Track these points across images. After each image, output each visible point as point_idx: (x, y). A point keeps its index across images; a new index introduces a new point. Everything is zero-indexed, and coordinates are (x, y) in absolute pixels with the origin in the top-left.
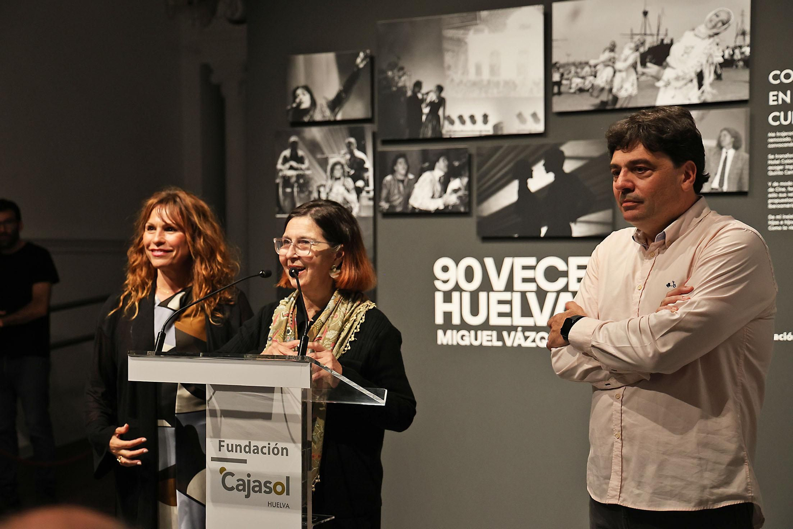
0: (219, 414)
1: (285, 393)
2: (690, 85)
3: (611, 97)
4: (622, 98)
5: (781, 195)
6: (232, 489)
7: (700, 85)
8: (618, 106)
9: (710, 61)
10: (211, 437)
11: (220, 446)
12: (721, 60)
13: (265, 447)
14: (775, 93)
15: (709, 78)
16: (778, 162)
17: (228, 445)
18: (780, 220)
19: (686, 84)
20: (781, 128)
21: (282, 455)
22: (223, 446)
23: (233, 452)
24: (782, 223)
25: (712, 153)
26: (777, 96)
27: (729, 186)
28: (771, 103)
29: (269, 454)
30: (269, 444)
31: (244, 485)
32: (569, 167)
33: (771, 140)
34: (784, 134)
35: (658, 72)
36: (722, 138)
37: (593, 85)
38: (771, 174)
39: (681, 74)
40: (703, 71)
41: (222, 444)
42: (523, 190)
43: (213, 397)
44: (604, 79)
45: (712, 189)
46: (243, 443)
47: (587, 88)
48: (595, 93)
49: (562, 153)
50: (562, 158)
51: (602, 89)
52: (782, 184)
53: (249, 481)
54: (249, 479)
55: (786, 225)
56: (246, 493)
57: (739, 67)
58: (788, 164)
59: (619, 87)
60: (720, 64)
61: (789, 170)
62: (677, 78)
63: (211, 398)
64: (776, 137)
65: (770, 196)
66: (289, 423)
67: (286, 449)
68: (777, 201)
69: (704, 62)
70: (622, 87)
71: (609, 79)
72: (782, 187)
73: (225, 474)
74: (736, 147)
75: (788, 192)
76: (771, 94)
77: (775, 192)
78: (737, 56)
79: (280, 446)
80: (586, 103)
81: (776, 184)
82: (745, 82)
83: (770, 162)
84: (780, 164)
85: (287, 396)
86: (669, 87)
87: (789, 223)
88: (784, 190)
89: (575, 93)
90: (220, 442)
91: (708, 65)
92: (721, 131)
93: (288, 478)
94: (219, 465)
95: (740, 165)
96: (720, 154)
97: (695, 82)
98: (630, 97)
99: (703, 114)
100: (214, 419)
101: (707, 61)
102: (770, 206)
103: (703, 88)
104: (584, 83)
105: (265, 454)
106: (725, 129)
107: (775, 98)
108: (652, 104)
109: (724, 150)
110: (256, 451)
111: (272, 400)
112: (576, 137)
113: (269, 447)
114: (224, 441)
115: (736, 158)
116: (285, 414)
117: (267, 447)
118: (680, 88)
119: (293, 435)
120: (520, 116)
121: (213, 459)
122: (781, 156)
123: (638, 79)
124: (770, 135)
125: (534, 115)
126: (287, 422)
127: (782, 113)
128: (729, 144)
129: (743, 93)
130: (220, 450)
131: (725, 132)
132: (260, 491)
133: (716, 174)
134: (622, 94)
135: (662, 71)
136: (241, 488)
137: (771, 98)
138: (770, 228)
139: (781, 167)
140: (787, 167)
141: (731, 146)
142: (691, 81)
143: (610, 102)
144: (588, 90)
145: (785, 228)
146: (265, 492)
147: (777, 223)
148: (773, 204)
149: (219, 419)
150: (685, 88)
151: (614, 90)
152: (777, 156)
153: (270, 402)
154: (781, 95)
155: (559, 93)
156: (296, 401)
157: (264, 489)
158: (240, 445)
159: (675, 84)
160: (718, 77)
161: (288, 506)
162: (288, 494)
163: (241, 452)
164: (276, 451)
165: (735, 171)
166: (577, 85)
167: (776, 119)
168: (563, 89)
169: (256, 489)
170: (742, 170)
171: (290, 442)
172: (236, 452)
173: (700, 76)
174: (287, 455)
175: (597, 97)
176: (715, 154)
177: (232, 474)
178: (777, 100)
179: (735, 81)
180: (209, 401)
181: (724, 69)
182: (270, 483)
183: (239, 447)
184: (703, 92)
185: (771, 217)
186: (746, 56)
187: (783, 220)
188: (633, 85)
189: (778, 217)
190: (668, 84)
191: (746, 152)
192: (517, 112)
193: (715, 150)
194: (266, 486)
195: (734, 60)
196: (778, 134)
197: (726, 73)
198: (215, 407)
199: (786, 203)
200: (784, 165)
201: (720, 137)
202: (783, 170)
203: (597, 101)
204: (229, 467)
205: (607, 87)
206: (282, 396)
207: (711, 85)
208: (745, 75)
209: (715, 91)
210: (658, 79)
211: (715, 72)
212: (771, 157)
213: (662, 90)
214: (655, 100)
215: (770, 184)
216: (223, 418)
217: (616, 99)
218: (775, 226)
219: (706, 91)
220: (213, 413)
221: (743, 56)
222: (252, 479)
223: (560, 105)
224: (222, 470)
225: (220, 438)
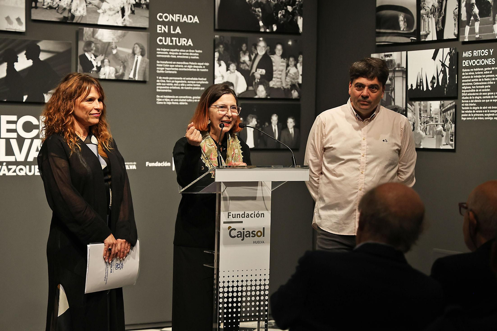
0: (228, 199)
1: (263, 186)
2: (117, 14)
3: (70, 15)
4: (77, 16)
5: (163, 84)
6: (235, 237)
7: (123, 16)
8: (74, 21)
9: (128, 2)
10: (224, 211)
11: (229, 216)
12: (134, 3)
13: (253, 214)
14: (160, 26)
15: (128, 12)
16: (161, 65)
17: (233, 214)
18: (162, 98)
19: (115, 14)
20: (163, 46)
21: (261, 217)
22: (230, 215)
23: (235, 218)
24: (163, 100)
25: (130, 57)
26: (161, 27)
27: (138, 78)
28: (158, 31)
29: (254, 217)
30: (255, 212)
31: (241, 234)
32: (43, 57)
33: (158, 53)
34: (165, 50)
35: (99, 4)
36: (135, 49)
37: (58, 5)
38: (158, 72)
39: (112, 7)
40: (125, 7)
41: (230, 214)
42: (11, 69)
43: (225, 190)
44: (66, 3)
45: (130, 78)
46: (241, 213)
47: (54, 7)
48: (60, 11)
49: (39, 47)
50: (38, 50)
51: (65, 9)
52: (164, 78)
53: (244, 232)
54: (244, 231)
55: (165, 101)
56: (242, 238)
57: (144, 8)
58: (167, 67)
59: (76, 9)
60: (134, 4)
61: (167, 70)
62: (110, 9)
63: (224, 191)
64: (161, 51)
65: (157, 84)
66: (265, 201)
67: (263, 214)
68: (161, 87)
69: (125, 2)
70: (77, 10)
71: (69, 3)
72: (164, 80)
73: (231, 229)
74: (142, 55)
75: (166, 83)
76: (158, 26)
77: (160, 82)
78: (143, 2)
79: (260, 213)
80: (54, 17)
81: (160, 78)
82: (147, 17)
83: (158, 65)
84: (163, 67)
85: (264, 188)
86: (105, 14)
87: (166, 100)
88: (164, 81)
89: (46, 8)
90: (229, 213)
91: (127, 4)
92: (135, 44)
93: (264, 228)
94: (228, 225)
95: (144, 65)
96: (134, 58)
97: (120, 13)
98: (82, 17)
99: (125, 33)
100: (225, 202)
101: (127, 2)
102: (158, 90)
103: (125, 17)
104: (53, 3)
105: (253, 217)
106: (137, 44)
107: (160, 29)
108: (96, 23)
109: (136, 56)
110: (248, 216)
111: (257, 190)
112: (48, 38)
113: (255, 214)
114: (231, 213)
115: (142, 61)
116: (263, 197)
117: (254, 214)
118: (112, 15)
119: (266, 206)
120: (8, 18)
121: (224, 223)
122: (163, 62)
123: (87, 5)
124: (158, 49)
125: (18, 20)
126: (264, 200)
127: (164, 38)
128: (139, 53)
129: (145, 23)
130: (228, 218)
131: (136, 45)
132: (249, 236)
133: (132, 70)
134: (77, 14)
135: (101, 3)
136: (239, 236)
137: (158, 29)
138: (158, 103)
139: (163, 69)
140: (166, 69)
141: (140, 54)
142: (118, 12)
143: (69, 18)
144: (55, 8)
145: (165, 103)
146: (252, 236)
147: (161, 100)
148: (159, 89)
149: (228, 201)
150: (114, 16)
151: (72, 11)
152: (161, 62)
153: (255, 191)
154: (163, 27)
155: (36, 7)
156: (269, 189)
157: (251, 235)
158: (239, 214)
159: (108, 12)
160: (133, 12)
161: (263, 242)
162: (264, 236)
163: (240, 217)
164: (258, 216)
165: (142, 69)
166: (48, 4)
167: (161, 41)
168: (38, 5)
169: (248, 235)
170: (145, 68)
171: (265, 210)
172: (237, 218)
173: (123, 10)
174: (264, 217)
175: (61, 14)
176: (131, 57)
177: (235, 229)
178: (161, 30)
179: (142, 16)
180: (223, 192)
181: (135, 8)
182: (255, 231)
183: (239, 215)
184: (124, 20)
185: (158, 96)
186: (147, 2)
187: (164, 98)
188: (84, 9)
189: (162, 97)
190: (104, 12)
191: (148, 58)
192: (6, 16)
193: (131, 55)
194: (252, 233)
195: (141, 3)
196: (162, 49)
197: (137, 10)
198: (226, 195)
199: (165, 89)
200: (164, 67)
201: (134, 48)
202: (164, 70)
203: (61, 16)
204: (233, 226)
205: (68, 8)
206: (262, 188)
207: (129, 16)
208: (146, 13)
209: (131, 20)
210: (99, 8)
211: (131, 9)
212: (158, 62)
213: (101, 15)
214: (97, 21)
215: (157, 77)
216: (230, 201)
217: (73, 16)
218: (160, 101)
219: (126, 19)
220: (225, 199)
221: (146, 2)
222: (245, 231)
223: (36, 15)
224: (229, 227)
225: (229, 211)
